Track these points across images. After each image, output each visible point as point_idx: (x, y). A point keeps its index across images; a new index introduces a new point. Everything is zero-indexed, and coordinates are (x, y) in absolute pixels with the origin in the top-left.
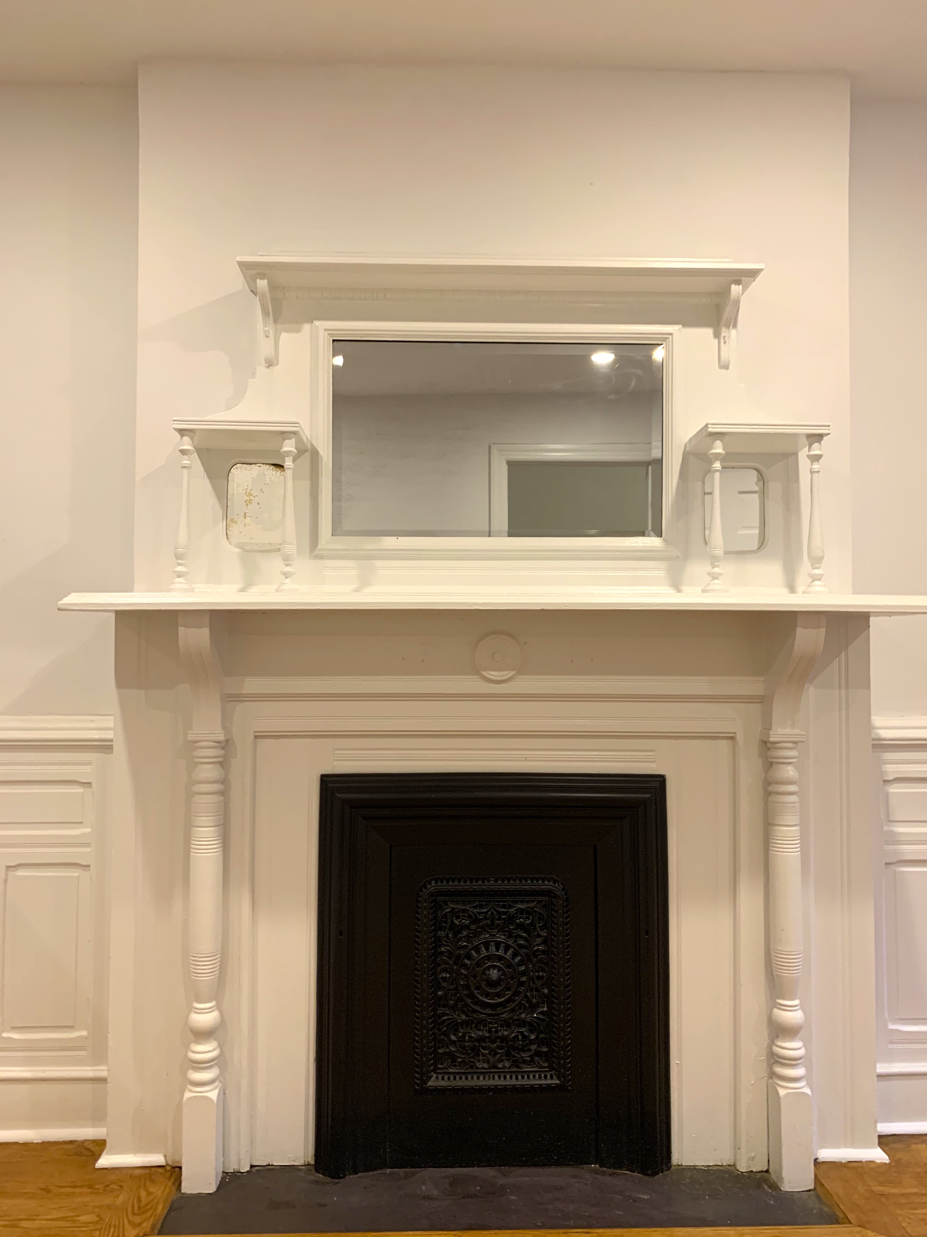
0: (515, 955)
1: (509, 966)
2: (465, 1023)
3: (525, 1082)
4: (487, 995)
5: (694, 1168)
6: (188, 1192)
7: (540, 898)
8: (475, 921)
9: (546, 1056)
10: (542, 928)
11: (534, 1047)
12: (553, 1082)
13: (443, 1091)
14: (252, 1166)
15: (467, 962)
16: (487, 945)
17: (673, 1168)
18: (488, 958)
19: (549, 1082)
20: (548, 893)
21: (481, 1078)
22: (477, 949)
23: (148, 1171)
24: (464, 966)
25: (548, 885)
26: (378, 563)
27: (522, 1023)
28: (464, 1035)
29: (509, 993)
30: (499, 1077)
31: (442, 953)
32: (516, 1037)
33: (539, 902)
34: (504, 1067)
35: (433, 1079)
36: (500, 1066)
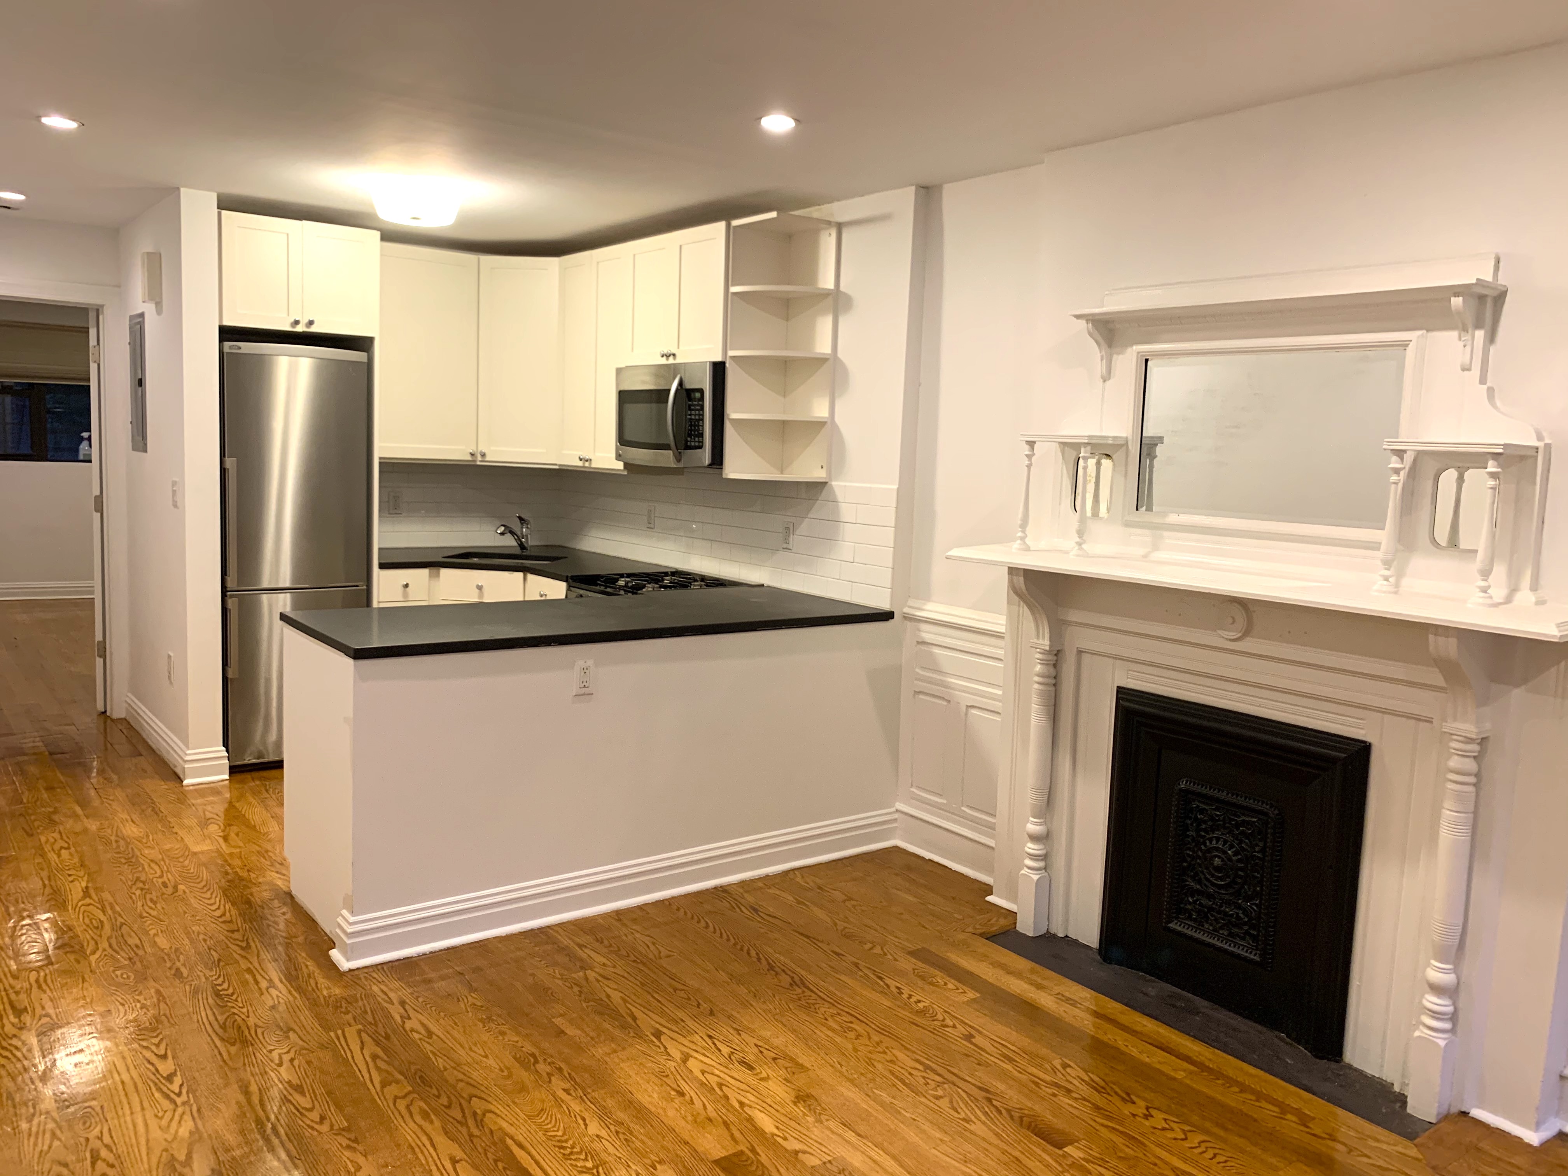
0: (1236, 854)
1: (1230, 860)
2: (1199, 892)
3: (1235, 950)
4: (1213, 876)
5: (1360, 1073)
6: (1020, 931)
7: (1261, 817)
8: (1212, 819)
9: (1255, 938)
10: (1260, 840)
11: (1246, 928)
12: (1255, 958)
13: (1179, 934)
14: (1067, 936)
15: (1203, 847)
16: (1218, 839)
17: (1342, 1064)
18: (1217, 849)
19: (1252, 957)
20: (1265, 814)
21: (1206, 935)
22: (1211, 840)
23: (1008, 912)
24: (1201, 850)
25: (1265, 808)
26: (1166, 534)
27: (1239, 907)
28: (1197, 900)
29: (1228, 880)
30: (1218, 940)
31: (1188, 836)
32: (1232, 915)
33: (1259, 819)
34: (1223, 934)
35: (1174, 923)
36: (1221, 932)
